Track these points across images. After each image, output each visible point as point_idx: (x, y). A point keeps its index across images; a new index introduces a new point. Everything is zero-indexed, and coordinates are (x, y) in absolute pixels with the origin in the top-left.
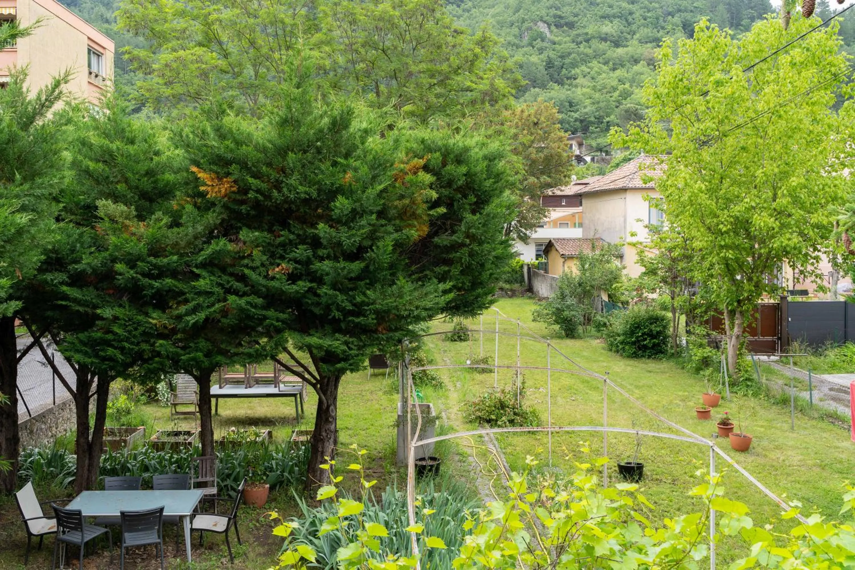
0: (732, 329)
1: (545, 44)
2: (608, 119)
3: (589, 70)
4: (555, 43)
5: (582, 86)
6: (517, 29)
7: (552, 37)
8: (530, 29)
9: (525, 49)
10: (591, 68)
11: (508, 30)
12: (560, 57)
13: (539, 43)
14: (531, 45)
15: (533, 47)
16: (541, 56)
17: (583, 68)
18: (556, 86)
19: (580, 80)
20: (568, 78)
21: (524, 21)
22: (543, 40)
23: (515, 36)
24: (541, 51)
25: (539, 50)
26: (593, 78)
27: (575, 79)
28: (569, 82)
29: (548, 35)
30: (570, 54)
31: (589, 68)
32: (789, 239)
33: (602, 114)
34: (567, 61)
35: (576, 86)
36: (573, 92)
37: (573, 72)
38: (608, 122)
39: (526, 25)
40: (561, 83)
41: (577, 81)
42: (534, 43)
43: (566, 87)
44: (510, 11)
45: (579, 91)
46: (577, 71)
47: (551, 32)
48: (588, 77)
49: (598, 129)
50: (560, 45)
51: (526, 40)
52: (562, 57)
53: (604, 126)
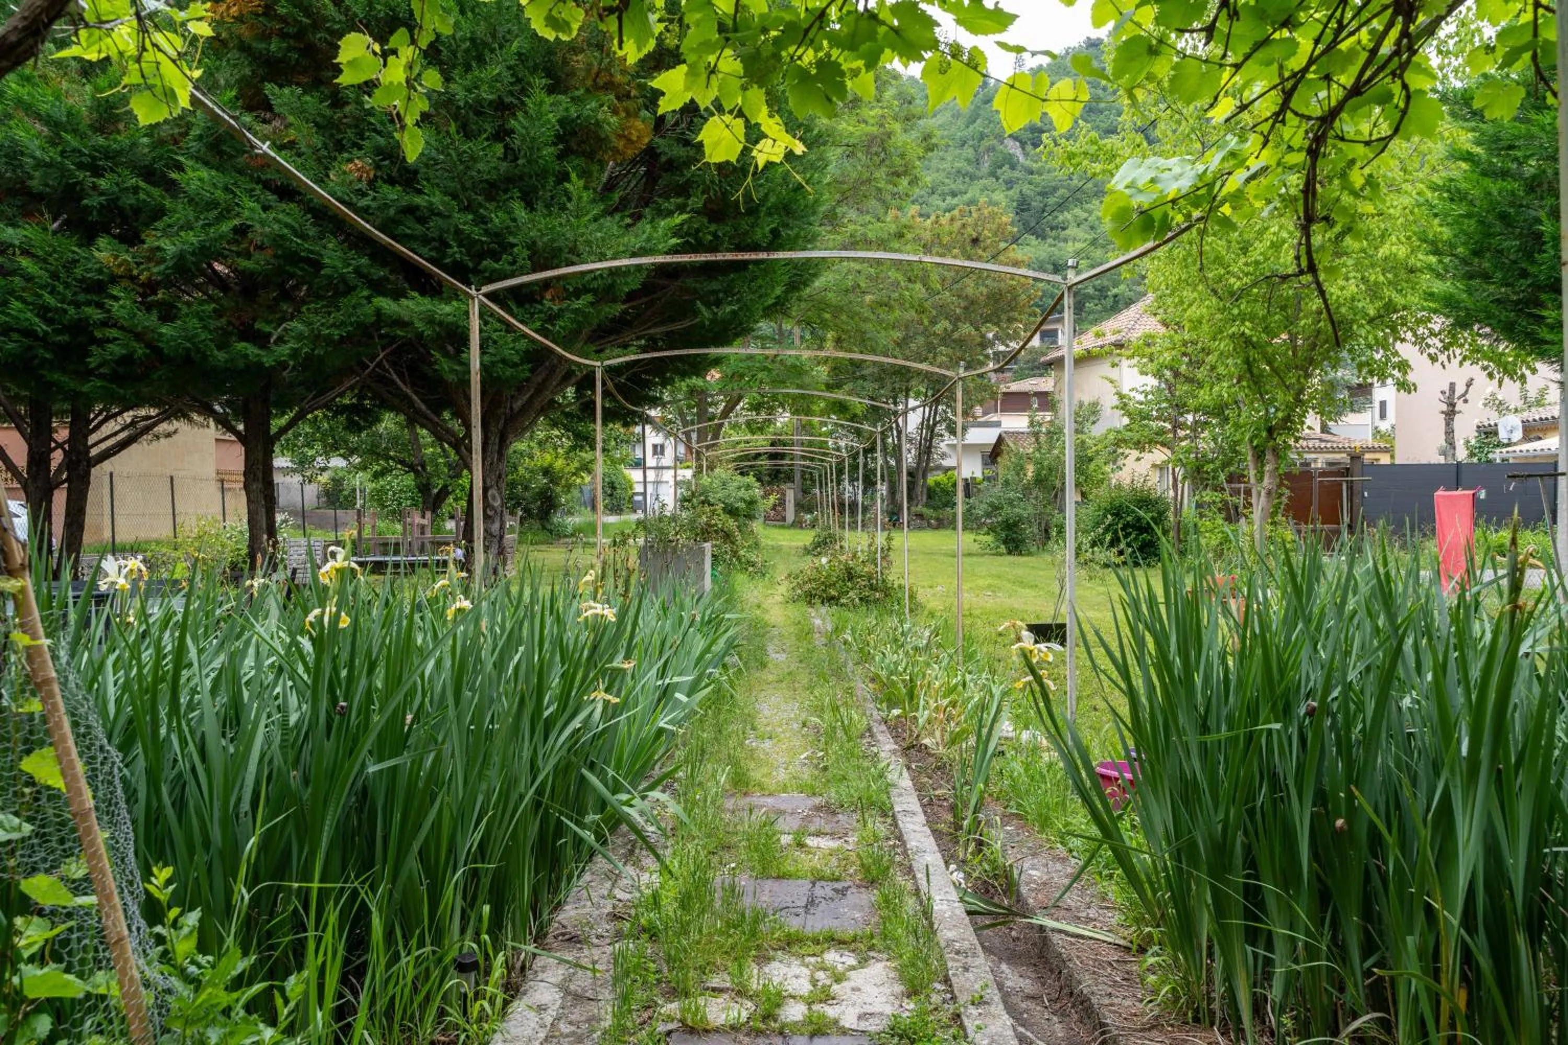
0: (1261, 480)
1: (1016, 174)
2: (1115, 291)
3: (1085, 215)
4: (1032, 173)
5: (1074, 239)
6: (971, 150)
7: (1028, 163)
8: (992, 149)
9: (984, 181)
10: (1090, 212)
11: (958, 151)
12: (1040, 194)
13: (1006, 172)
14: (993, 174)
15: (997, 179)
16: (1011, 193)
17: (1077, 211)
18: (1032, 239)
19: (1071, 231)
20: (1052, 229)
21: (982, 136)
22: (1013, 167)
23: (968, 161)
24: (1010, 184)
25: (1006, 182)
26: (1092, 228)
27: (1064, 229)
28: (1054, 233)
29: (1022, 159)
30: (1055, 189)
31: (1086, 211)
32: (1342, 288)
33: (1106, 283)
34: (1052, 200)
35: (1065, 240)
36: (1060, 249)
37: (1061, 218)
38: (1116, 296)
39: (986, 143)
40: (1042, 236)
41: (1067, 232)
42: (999, 172)
43: (1050, 241)
44: (961, 123)
45: (1070, 247)
46: (1067, 216)
47: (1026, 155)
48: (1085, 226)
49: (1099, 308)
50: (1040, 174)
51: (986, 167)
52: (1043, 194)
53: (1110, 301)
